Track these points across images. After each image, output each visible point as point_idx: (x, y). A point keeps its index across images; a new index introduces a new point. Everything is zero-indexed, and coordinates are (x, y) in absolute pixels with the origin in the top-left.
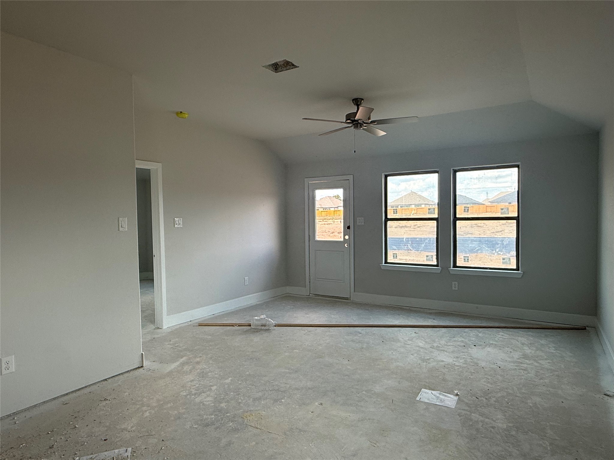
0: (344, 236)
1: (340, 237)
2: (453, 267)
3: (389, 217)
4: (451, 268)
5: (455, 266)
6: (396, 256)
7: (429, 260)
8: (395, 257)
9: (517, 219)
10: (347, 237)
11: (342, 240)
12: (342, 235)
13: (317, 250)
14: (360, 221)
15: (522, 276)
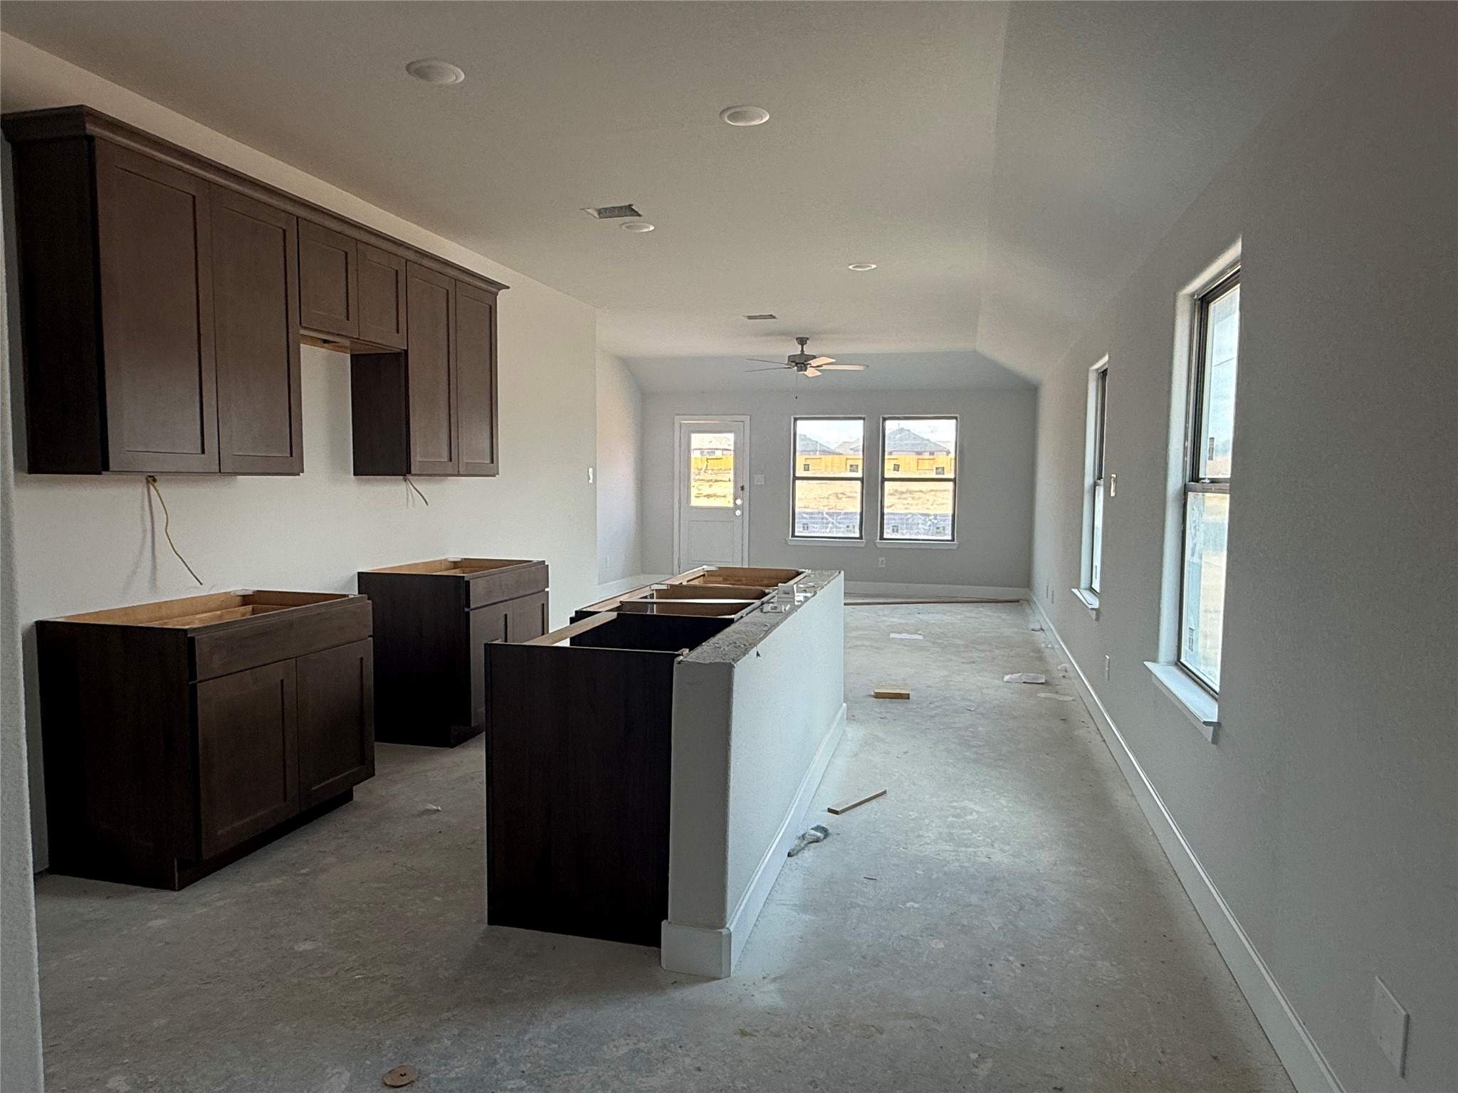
0: (735, 499)
1: (728, 502)
2: (880, 539)
3: (797, 475)
4: (876, 540)
5: (882, 538)
6: (808, 527)
7: (850, 531)
8: (806, 528)
9: (954, 480)
10: (739, 502)
11: (731, 505)
12: (731, 498)
13: (692, 521)
14: (759, 479)
15: (958, 548)
